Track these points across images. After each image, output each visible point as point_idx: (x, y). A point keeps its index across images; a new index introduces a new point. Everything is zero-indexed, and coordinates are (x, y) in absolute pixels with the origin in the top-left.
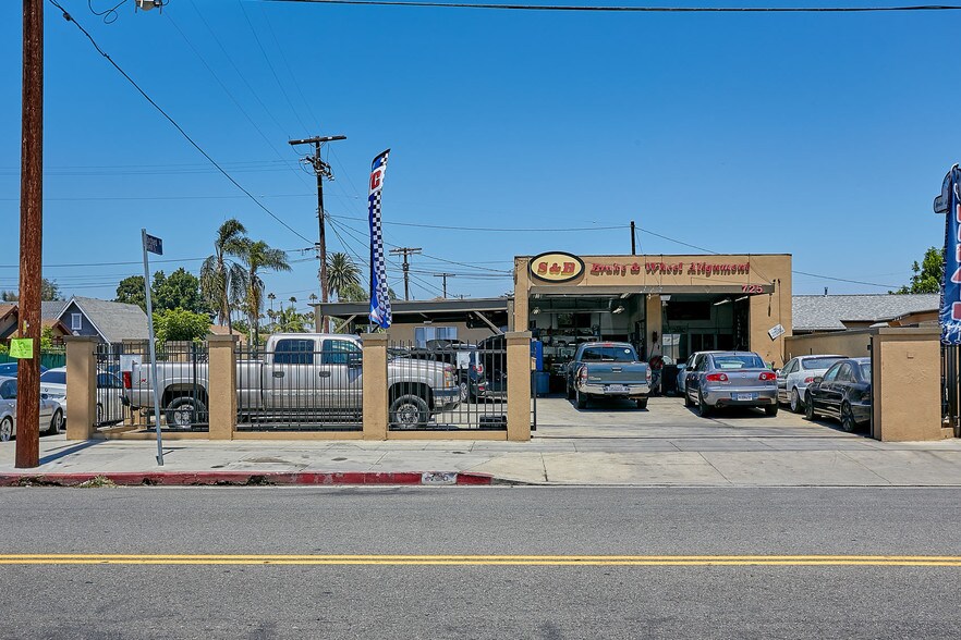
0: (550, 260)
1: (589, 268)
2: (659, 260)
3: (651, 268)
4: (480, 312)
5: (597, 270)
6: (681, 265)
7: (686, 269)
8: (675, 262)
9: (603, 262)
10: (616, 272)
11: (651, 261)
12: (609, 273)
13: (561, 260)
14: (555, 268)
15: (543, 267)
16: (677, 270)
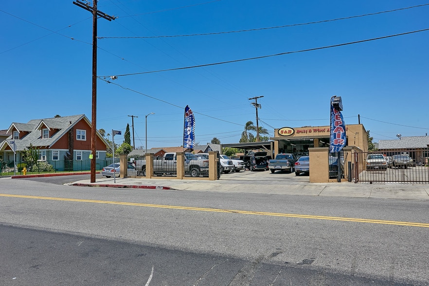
0: (284, 130)
1: (296, 131)
2: (317, 128)
3: (315, 131)
4: (264, 146)
5: (298, 132)
6: (325, 129)
7: (326, 130)
8: (323, 128)
9: (300, 129)
10: (304, 132)
11: (315, 128)
12: (302, 133)
13: (287, 130)
14: (286, 132)
15: (282, 132)
16: (323, 131)
